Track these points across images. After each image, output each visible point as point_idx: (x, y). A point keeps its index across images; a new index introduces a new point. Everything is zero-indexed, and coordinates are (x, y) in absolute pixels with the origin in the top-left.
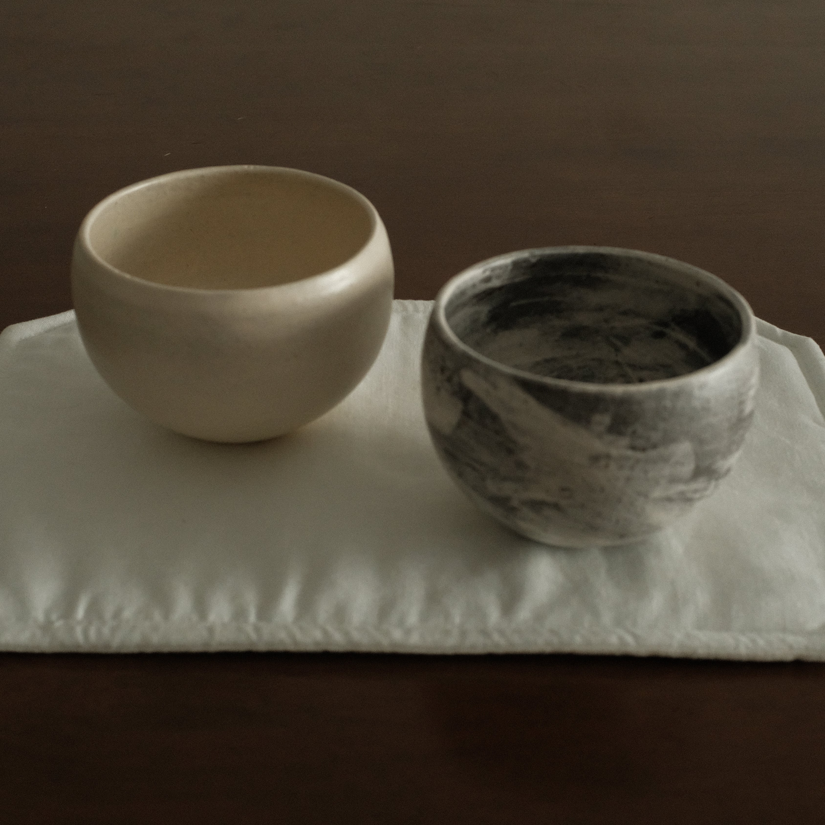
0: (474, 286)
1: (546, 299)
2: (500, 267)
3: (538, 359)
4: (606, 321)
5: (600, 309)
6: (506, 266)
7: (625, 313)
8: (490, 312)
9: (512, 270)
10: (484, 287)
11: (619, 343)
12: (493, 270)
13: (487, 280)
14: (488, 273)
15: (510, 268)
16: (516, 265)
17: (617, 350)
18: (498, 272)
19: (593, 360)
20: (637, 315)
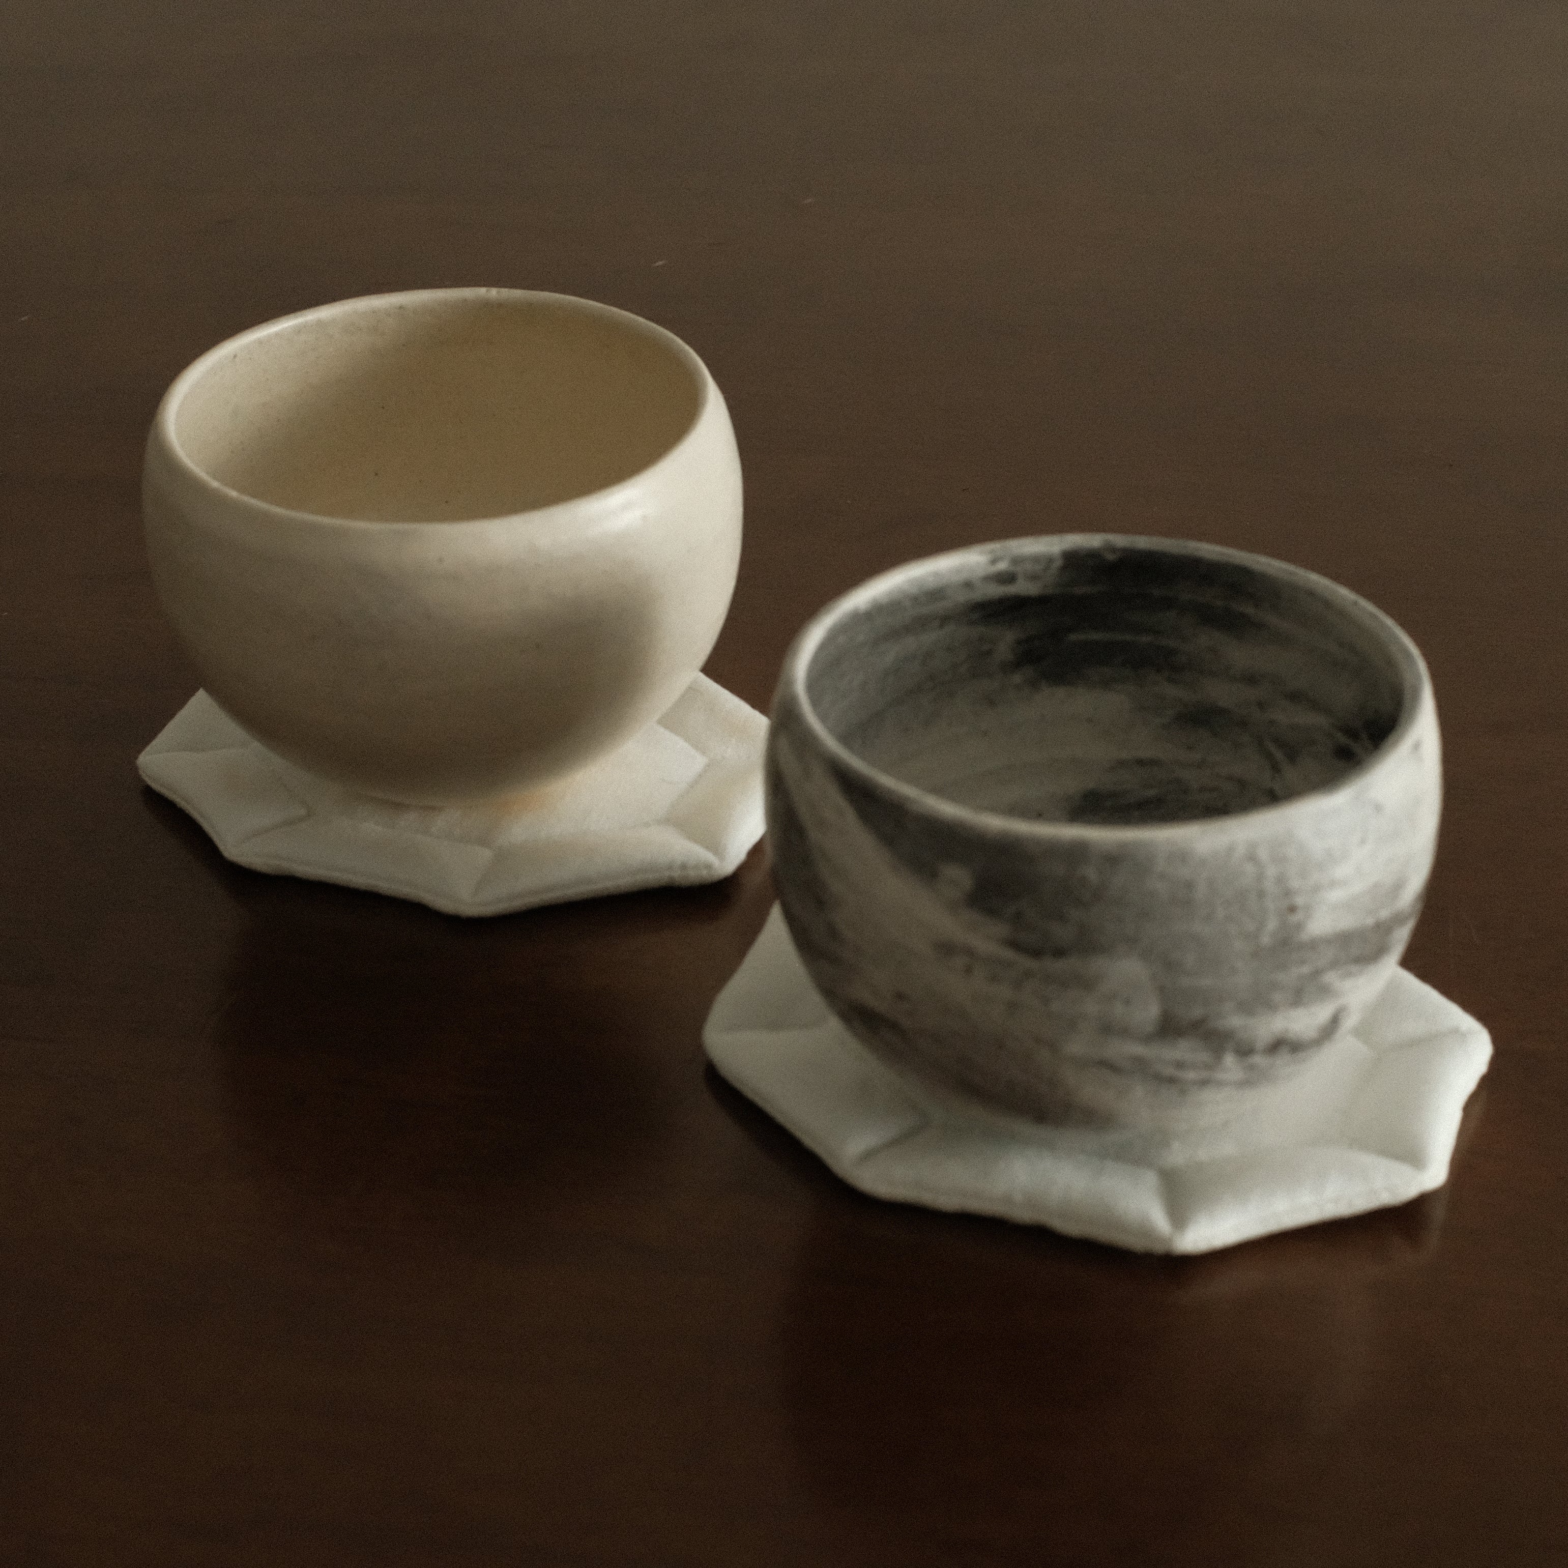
0: (968, 585)
1: (1145, 639)
2: (1036, 559)
3: (1124, 755)
4: (1261, 705)
5: (1251, 679)
6: (1050, 560)
7: (1295, 697)
8: (1019, 642)
9: (1064, 568)
10: (996, 591)
11: (1279, 755)
12: (1016, 561)
13: (1007, 578)
14: (1002, 566)
15: (1058, 563)
16: (1072, 559)
17: (1276, 768)
18: (1029, 567)
19: (1230, 778)
20: (1315, 705)
